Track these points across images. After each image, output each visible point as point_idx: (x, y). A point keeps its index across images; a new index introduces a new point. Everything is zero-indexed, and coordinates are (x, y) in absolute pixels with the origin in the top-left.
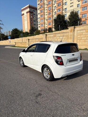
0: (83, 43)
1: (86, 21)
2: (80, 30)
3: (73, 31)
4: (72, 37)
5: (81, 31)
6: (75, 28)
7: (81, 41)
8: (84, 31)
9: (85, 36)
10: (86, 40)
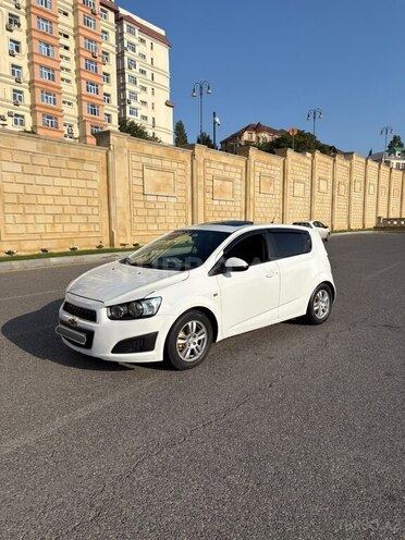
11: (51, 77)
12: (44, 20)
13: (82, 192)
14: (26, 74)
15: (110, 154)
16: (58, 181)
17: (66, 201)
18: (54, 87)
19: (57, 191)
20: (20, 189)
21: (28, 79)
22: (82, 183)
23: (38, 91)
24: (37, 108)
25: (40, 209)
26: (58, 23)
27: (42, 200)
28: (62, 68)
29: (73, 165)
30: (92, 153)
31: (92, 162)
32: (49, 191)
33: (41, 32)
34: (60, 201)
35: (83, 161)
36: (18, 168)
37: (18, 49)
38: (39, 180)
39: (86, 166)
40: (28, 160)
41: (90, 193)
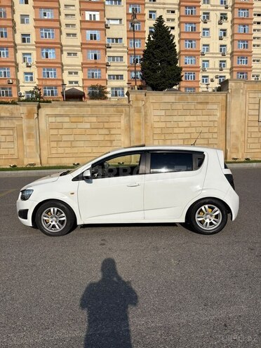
0: (68, 150)
1: (10, 88)
2: (56, 116)
3: (36, 116)
4: (34, 132)
5: (59, 119)
6: (39, 107)
7: (61, 144)
8: (67, 119)
9: (70, 131)
10: (73, 143)
11: (246, 46)
12: (243, 9)
13: (205, 124)
14: (229, 49)
15: (228, 95)
16: (188, 118)
17: (193, 130)
18: (247, 52)
19: (186, 124)
20: (163, 125)
21: (230, 52)
22: (206, 118)
23: (236, 58)
24: (234, 69)
25: (174, 136)
26: (252, 8)
27: (176, 130)
28: (254, 38)
29: (200, 106)
30: (214, 97)
31: (214, 103)
32: (181, 124)
33: (240, 19)
34: (189, 130)
35: (207, 103)
36: (163, 113)
37: (225, 34)
38: (175, 118)
39: (210, 106)
40: (169, 107)
41: (211, 124)
